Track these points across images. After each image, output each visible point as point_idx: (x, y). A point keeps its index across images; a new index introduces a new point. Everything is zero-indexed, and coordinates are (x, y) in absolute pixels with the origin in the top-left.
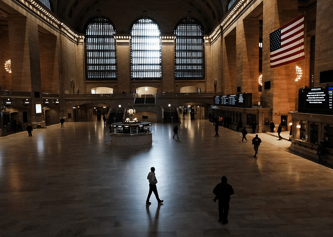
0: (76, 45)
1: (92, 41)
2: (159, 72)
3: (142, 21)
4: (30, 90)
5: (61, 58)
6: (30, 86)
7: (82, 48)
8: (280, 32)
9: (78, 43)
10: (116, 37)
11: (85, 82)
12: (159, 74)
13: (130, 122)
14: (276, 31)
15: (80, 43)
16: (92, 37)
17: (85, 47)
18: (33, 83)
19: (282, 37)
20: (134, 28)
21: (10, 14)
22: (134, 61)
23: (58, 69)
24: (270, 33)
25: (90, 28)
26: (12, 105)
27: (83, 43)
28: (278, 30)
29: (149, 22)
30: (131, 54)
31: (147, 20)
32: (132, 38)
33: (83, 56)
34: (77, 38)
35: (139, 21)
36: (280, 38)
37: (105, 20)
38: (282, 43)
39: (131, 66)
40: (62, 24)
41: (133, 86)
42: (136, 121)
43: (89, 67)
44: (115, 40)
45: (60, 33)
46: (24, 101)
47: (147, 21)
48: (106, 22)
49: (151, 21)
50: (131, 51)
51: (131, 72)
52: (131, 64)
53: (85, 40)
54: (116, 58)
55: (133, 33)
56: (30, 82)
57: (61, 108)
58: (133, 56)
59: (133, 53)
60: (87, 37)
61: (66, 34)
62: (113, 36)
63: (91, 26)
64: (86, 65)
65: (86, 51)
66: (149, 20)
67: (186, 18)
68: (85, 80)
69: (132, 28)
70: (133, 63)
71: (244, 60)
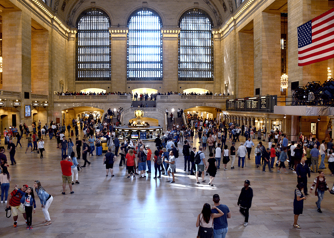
0: (67, 40)
1: (84, 36)
2: (159, 71)
3: (142, 13)
4: (20, 90)
5: (52, 55)
6: (21, 85)
7: (73, 44)
8: (311, 25)
9: (68, 38)
10: (111, 31)
11: (75, 83)
12: (160, 73)
13: (137, 125)
14: (306, 24)
15: (71, 39)
16: (85, 31)
17: (77, 43)
18: (24, 82)
19: (313, 31)
20: (132, 21)
21: (5, 8)
22: (131, 58)
23: (48, 68)
24: (298, 26)
25: (83, 22)
26: (4, 106)
27: (74, 38)
28: (308, 22)
29: (149, 14)
30: (127, 50)
31: (147, 12)
32: (129, 32)
33: (74, 53)
34: (68, 33)
35: (138, 13)
36: (311, 32)
37: (100, 12)
38: (314, 38)
39: (127, 63)
40: (55, 17)
41: (129, 88)
42: (144, 125)
43: (80, 65)
44: (110, 34)
45: (52, 28)
46: (14, 103)
47: (147, 14)
48: (101, 15)
49: (151, 13)
50: (128, 46)
51: (127, 70)
52: (128, 62)
53: (77, 35)
54: (110, 54)
55: (131, 27)
56: (21, 81)
57: (50, 111)
58: (130, 53)
59: (130, 49)
60: (79, 31)
61: (58, 29)
62: (108, 30)
63: (84, 19)
64: (77, 63)
65: (77, 47)
66: (149, 12)
67: (192, 10)
68: (75, 80)
69: (130, 21)
70: (130, 61)
71: (264, 57)
